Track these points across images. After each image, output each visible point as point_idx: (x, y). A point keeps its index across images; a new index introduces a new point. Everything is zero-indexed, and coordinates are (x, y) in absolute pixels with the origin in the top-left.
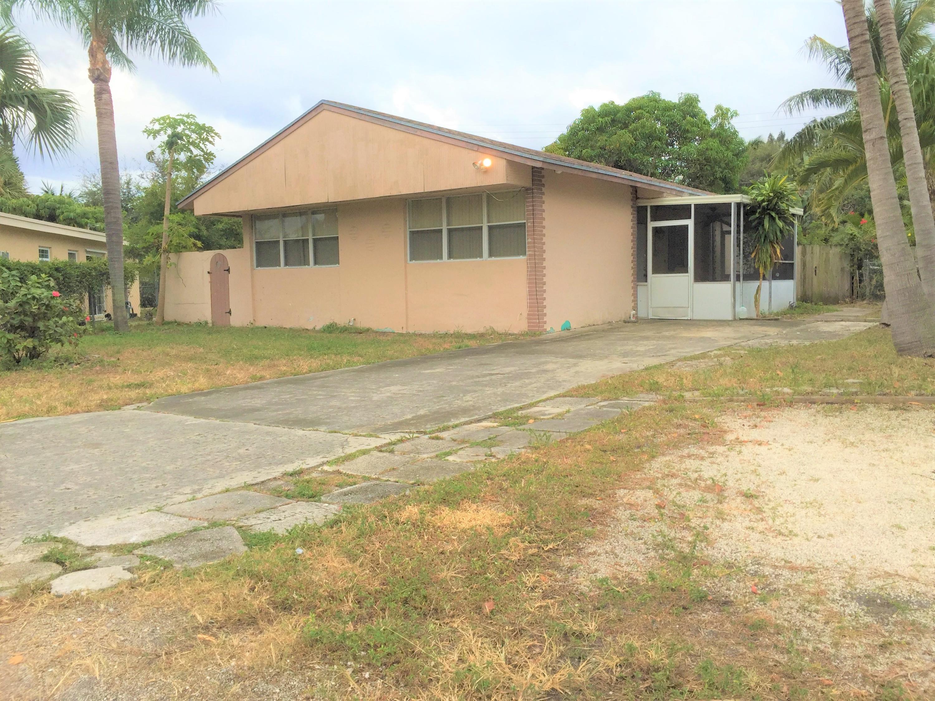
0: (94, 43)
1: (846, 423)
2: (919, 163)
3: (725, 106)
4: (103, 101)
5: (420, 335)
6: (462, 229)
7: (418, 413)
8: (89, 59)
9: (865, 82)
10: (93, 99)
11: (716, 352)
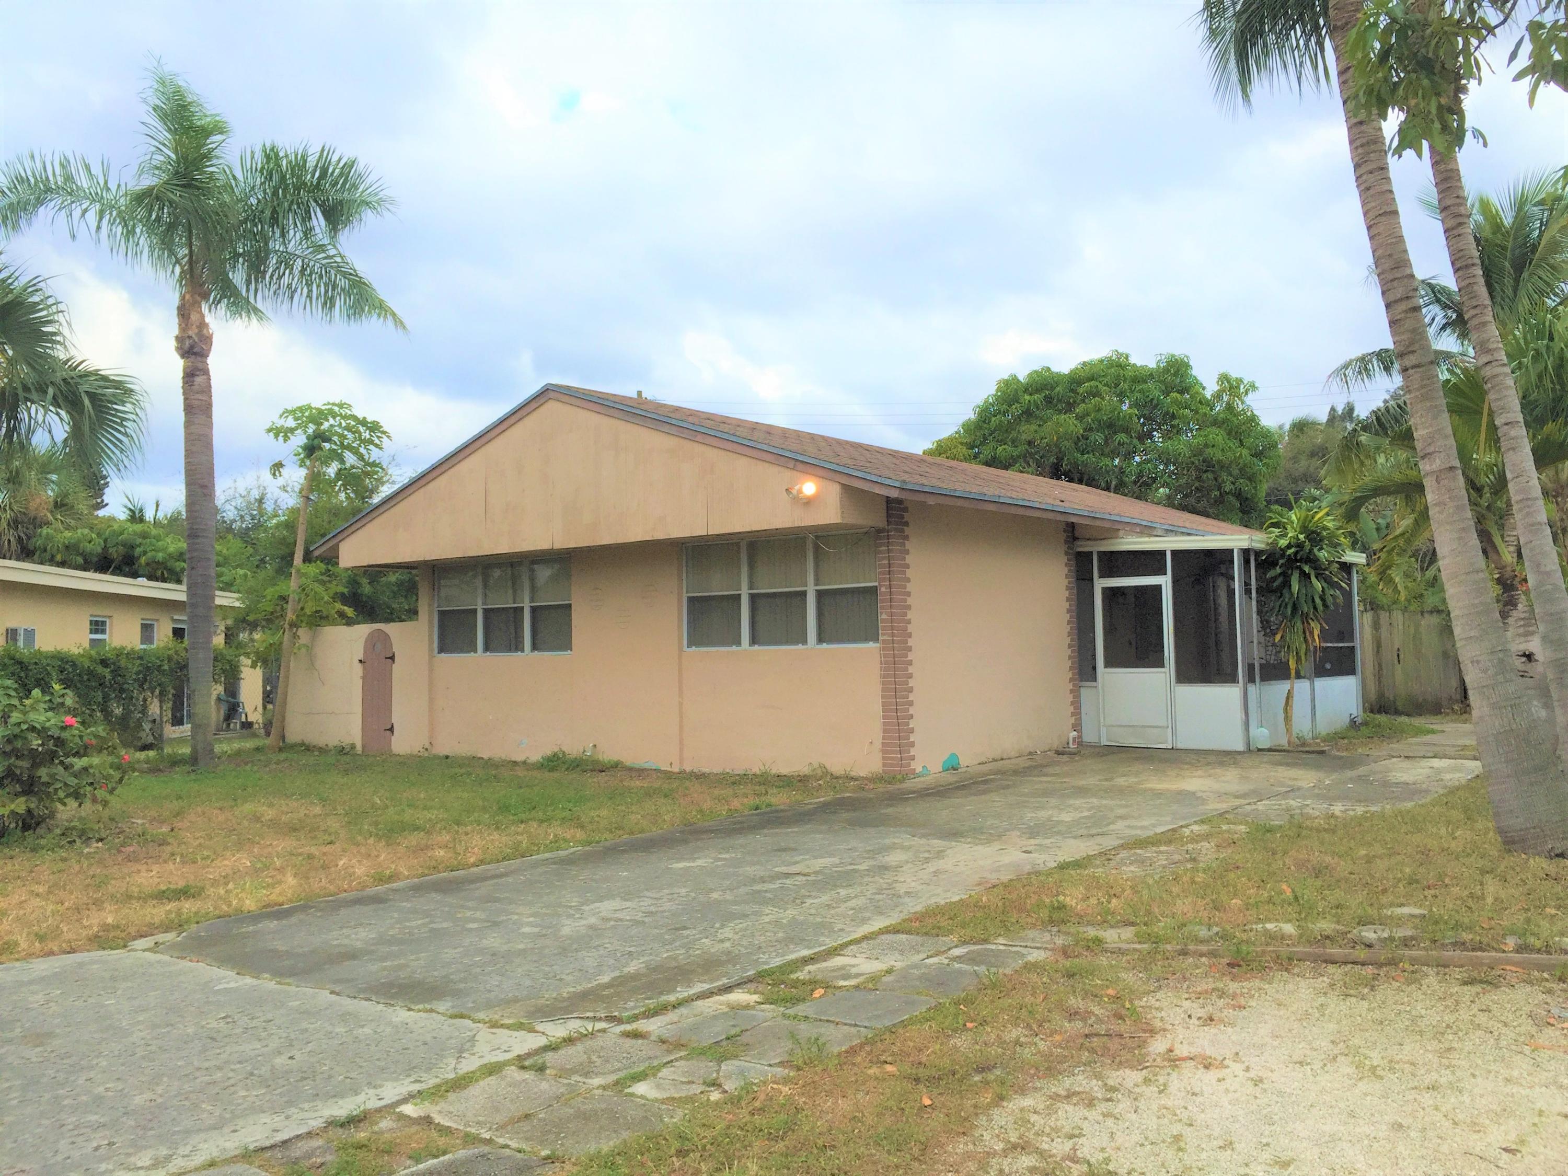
0: (187, 297)
1: (1377, 1015)
2: (1536, 499)
3: (1234, 375)
4: (196, 388)
5: (700, 777)
6: (774, 595)
7: (626, 970)
8: (177, 320)
9: (1417, 376)
10: (180, 383)
11: (1196, 828)
